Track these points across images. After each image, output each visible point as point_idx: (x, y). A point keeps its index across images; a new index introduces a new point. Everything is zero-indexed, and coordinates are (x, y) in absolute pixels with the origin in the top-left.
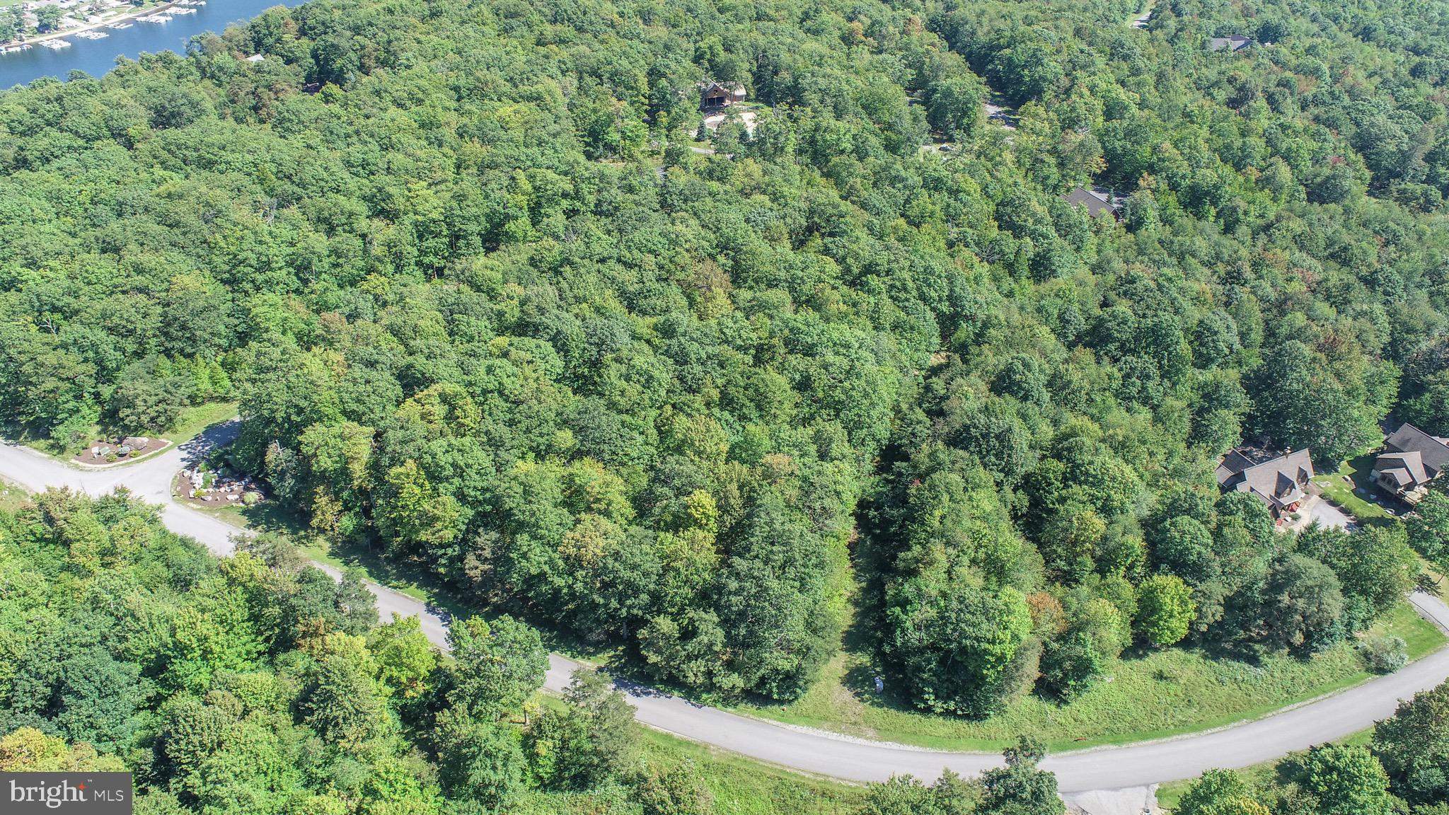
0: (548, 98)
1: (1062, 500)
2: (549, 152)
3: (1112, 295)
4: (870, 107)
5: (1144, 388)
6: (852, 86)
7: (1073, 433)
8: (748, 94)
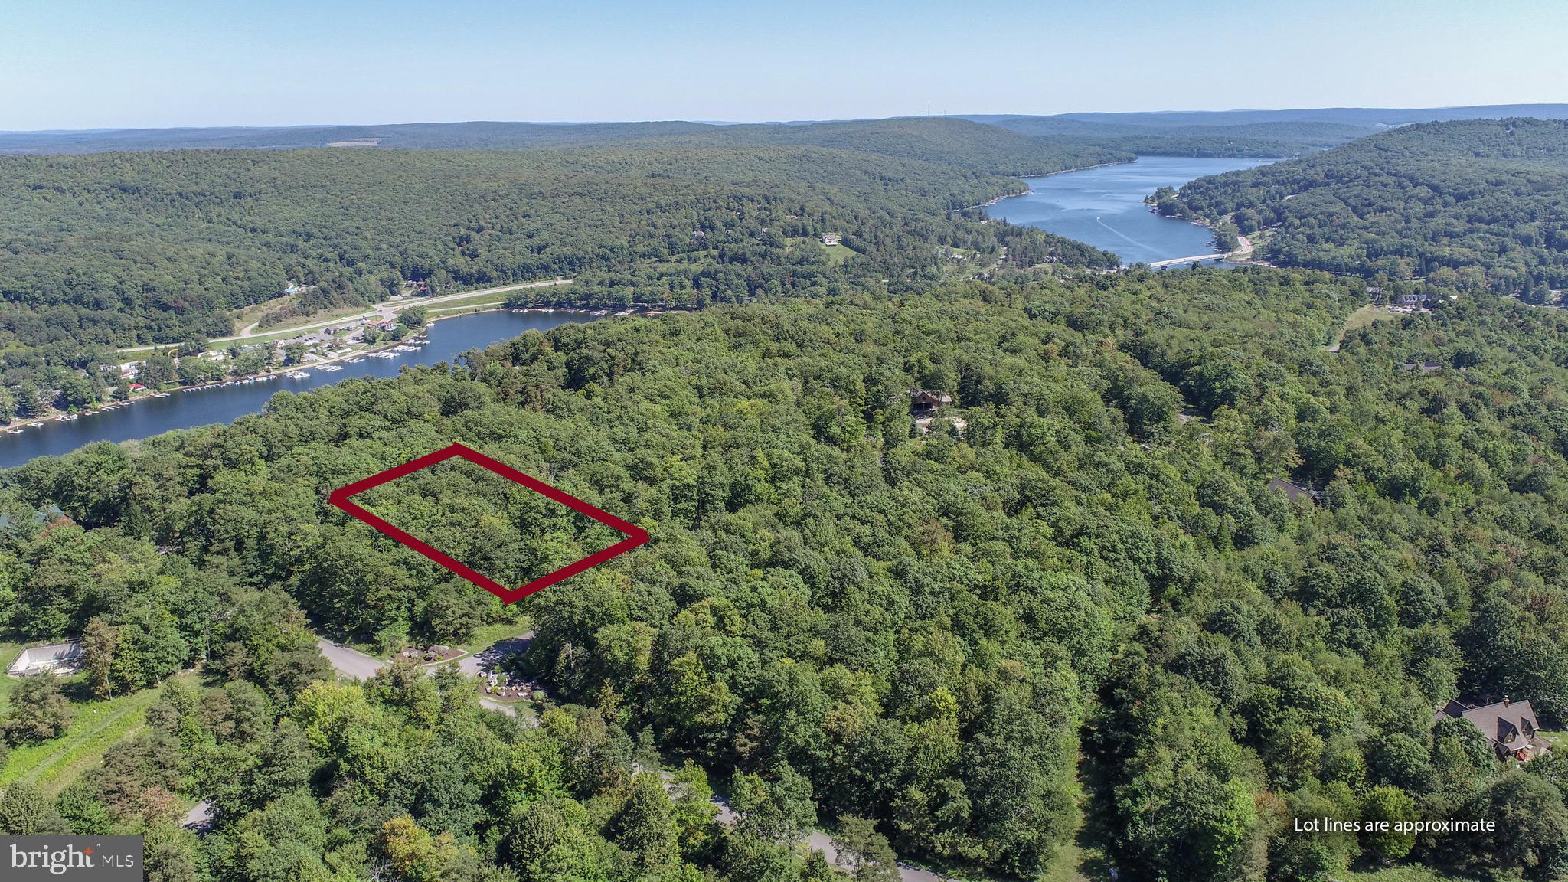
0: (780, 395)
1: (1279, 721)
2: (782, 436)
3: (1315, 560)
4: (1071, 408)
5: (1353, 635)
6: (1053, 392)
7: (1285, 664)
8: (953, 402)
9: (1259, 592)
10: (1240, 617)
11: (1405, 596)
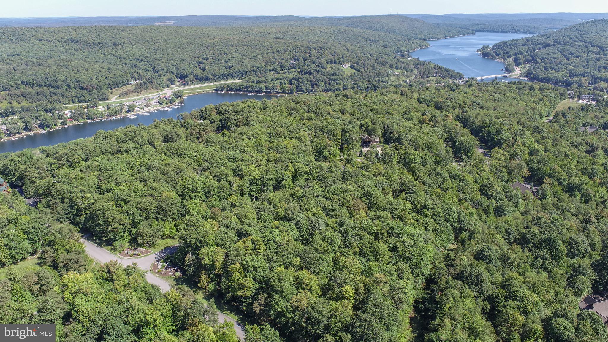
0: (303, 138)
1: (505, 307)
2: (301, 157)
3: (530, 224)
4: (429, 147)
5: (544, 263)
6: (421, 139)
7: (511, 278)
8: (380, 141)
9: (503, 239)
10: (491, 253)
11: (570, 244)
